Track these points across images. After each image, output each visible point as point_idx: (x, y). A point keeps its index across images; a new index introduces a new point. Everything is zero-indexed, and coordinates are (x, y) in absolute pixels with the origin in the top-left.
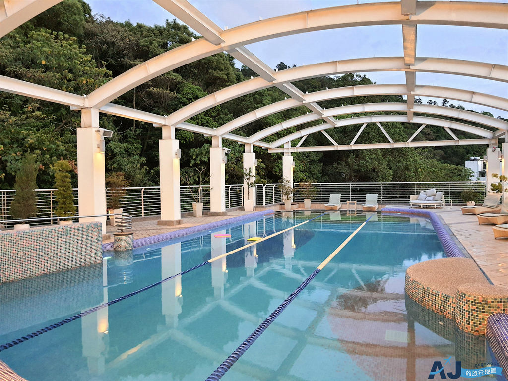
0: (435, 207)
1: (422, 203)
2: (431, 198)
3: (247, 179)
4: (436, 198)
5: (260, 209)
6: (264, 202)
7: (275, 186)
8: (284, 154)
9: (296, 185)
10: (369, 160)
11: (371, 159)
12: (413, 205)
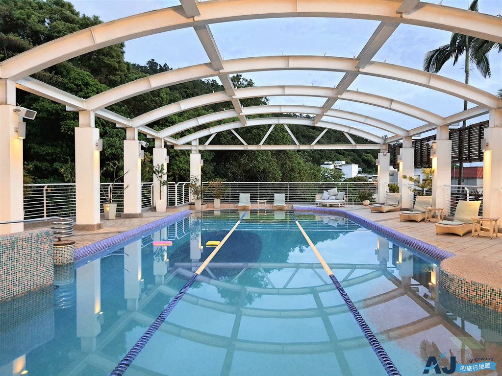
0: (339, 205)
1: (328, 202)
2: (334, 197)
3: (160, 176)
4: (338, 197)
5: (171, 210)
6: (176, 202)
7: (184, 185)
8: (192, 152)
9: (203, 184)
10: (261, 161)
11: (263, 160)
12: (319, 204)
